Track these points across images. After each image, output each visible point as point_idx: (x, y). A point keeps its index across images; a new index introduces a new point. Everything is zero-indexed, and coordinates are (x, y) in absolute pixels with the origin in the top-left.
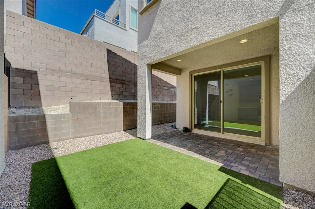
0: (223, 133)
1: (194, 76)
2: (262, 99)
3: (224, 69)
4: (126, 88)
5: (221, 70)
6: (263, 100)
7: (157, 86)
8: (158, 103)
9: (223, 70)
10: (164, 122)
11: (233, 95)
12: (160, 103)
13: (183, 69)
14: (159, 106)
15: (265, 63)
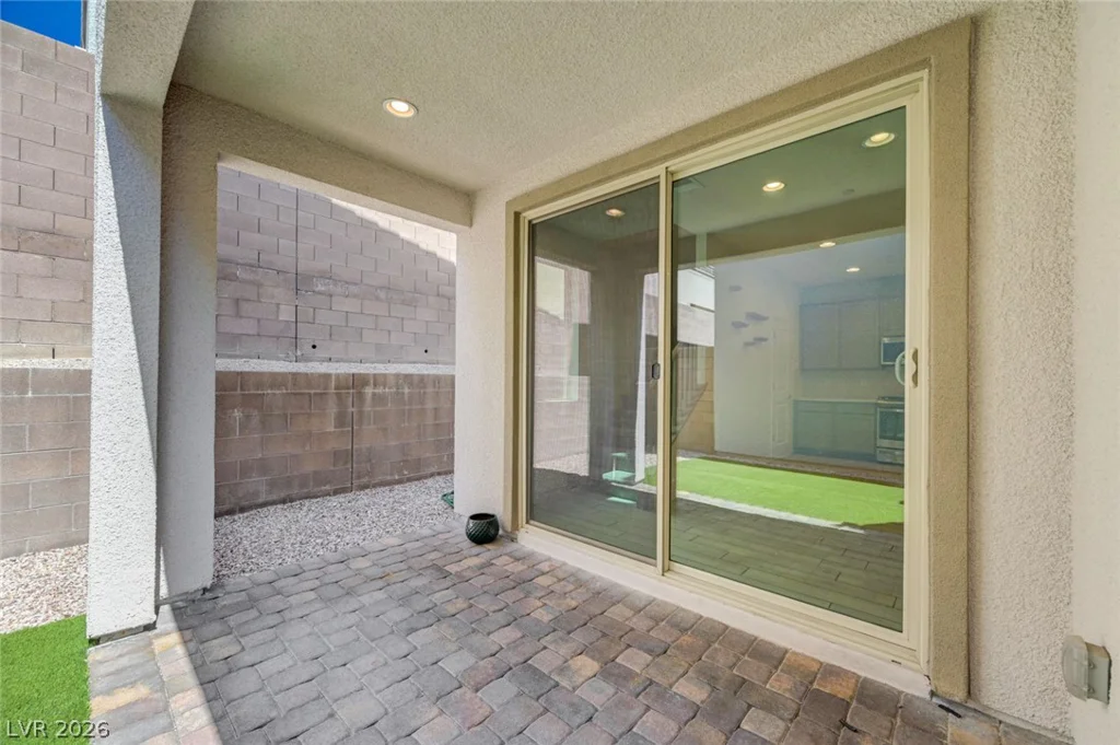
0: (665, 571)
1: (532, 227)
2: (908, 353)
3: (673, 164)
4: (237, 301)
5: (658, 170)
6: (915, 356)
7: (432, 299)
8: (397, 376)
9: (669, 173)
10: (433, 470)
11: (765, 340)
12: (408, 377)
13: (480, 190)
14: (406, 391)
15: (937, 84)
